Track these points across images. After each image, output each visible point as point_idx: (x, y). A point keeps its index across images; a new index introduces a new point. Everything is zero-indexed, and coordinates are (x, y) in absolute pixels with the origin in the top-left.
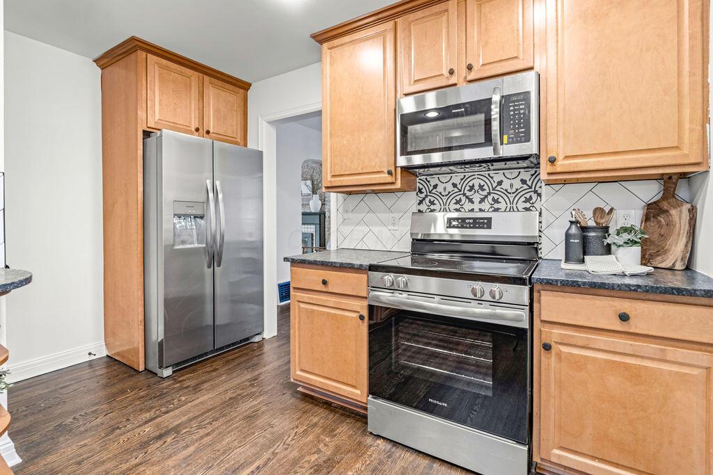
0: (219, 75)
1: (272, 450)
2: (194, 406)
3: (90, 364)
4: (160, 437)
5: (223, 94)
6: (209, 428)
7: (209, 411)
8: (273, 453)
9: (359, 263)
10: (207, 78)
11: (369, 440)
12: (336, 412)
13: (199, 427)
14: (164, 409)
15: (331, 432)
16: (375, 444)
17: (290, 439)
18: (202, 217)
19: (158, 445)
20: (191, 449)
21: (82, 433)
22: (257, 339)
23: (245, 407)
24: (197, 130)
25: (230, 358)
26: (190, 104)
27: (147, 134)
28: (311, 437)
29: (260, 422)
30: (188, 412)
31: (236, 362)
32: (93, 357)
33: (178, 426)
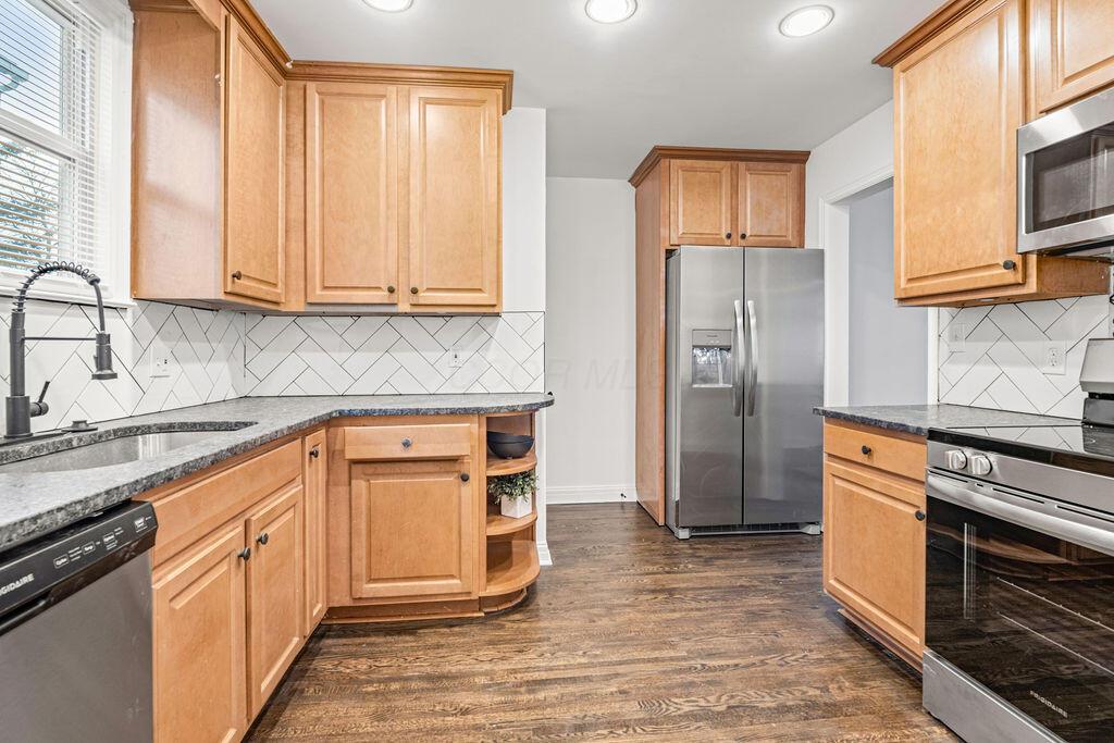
0: (759, 156)
1: (763, 658)
2: (697, 578)
3: (622, 505)
4: (653, 591)
5: (765, 179)
6: (704, 605)
7: (711, 588)
8: (762, 661)
9: (916, 425)
10: (742, 165)
11: (919, 718)
12: (884, 662)
13: (693, 599)
14: (667, 569)
15: (860, 681)
16: (927, 729)
17: (793, 658)
18: (728, 349)
19: (649, 597)
20: (677, 615)
21: (595, 561)
22: (811, 530)
23: (755, 602)
24: (729, 236)
25: (764, 543)
26: (720, 204)
27: (670, 253)
28: (823, 670)
29: (763, 624)
30: (688, 580)
31: (770, 550)
32: (625, 500)
33: (674, 589)
